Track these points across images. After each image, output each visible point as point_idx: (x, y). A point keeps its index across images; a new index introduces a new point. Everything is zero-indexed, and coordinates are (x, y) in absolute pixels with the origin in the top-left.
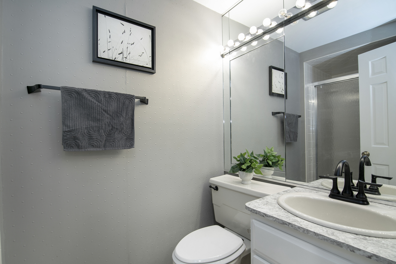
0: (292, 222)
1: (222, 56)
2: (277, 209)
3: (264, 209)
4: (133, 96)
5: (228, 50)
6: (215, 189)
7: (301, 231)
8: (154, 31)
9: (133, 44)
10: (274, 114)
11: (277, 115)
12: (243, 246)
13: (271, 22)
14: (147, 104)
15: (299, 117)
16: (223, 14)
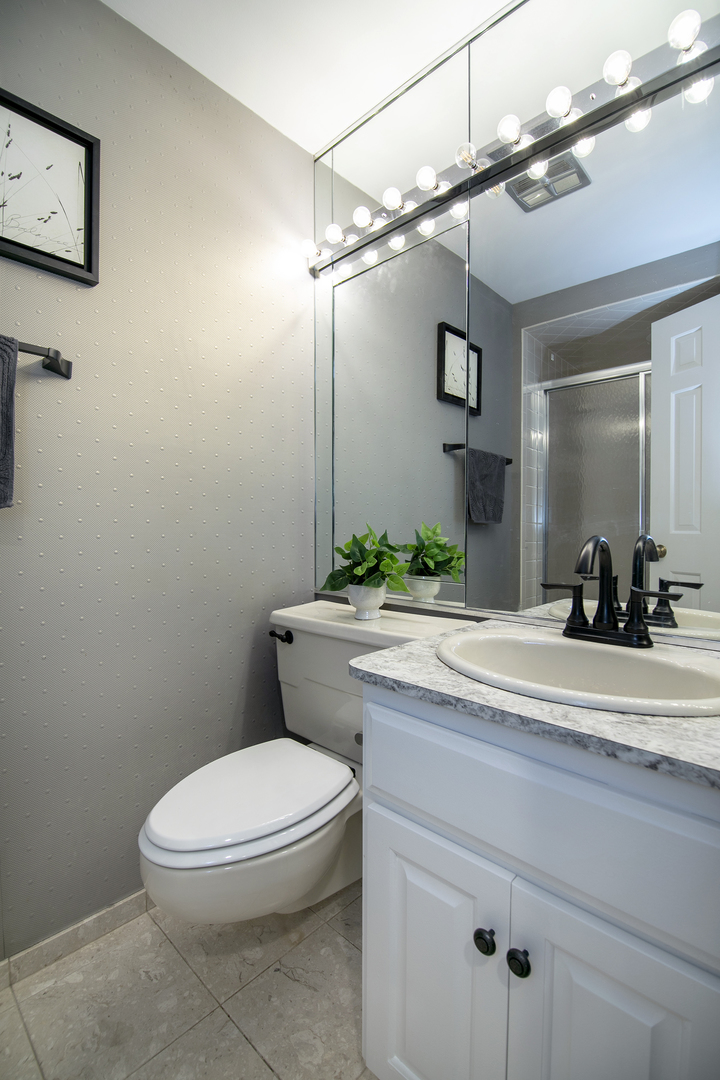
0: (466, 695)
1: (314, 273)
2: (433, 669)
3: (398, 669)
4: (11, 341)
5: (327, 255)
6: (283, 640)
7: (487, 717)
8: (95, 153)
9: (18, 177)
10: (449, 448)
11: (457, 451)
12: (351, 787)
13: (438, 181)
14: (67, 376)
15: (507, 464)
16: (317, 156)
